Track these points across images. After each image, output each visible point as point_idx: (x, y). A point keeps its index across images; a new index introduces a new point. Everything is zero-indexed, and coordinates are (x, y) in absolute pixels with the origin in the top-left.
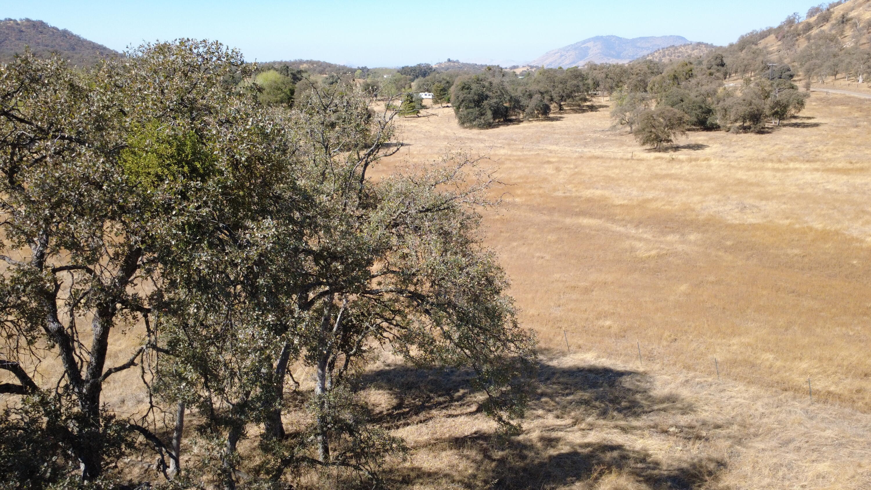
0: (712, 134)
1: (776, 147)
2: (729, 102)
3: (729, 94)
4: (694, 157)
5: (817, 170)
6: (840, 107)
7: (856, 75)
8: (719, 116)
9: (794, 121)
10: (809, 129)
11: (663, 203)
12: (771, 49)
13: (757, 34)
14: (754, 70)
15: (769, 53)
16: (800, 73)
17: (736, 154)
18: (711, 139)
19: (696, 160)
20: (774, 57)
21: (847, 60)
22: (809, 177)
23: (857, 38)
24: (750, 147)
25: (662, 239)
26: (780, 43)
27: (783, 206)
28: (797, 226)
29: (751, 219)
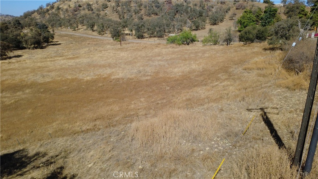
0: (23, 51)
1: (49, 53)
2: (26, 38)
3: (26, 35)
4: (19, 60)
5: (64, 59)
6: (65, 38)
7: (67, 26)
8: (24, 43)
9: (52, 43)
10: (58, 45)
11: (11, 81)
12: (37, 18)
13: (30, 12)
14: (33, 26)
15: (36, 19)
16: (50, 26)
17: (35, 57)
18: (23, 53)
19: (20, 61)
20: (39, 21)
21: (63, 22)
22: (62, 62)
23: (64, 14)
24: (39, 54)
25: (15, 95)
26: (39, 16)
27: (57, 73)
28: (63, 79)
29: (47, 80)
